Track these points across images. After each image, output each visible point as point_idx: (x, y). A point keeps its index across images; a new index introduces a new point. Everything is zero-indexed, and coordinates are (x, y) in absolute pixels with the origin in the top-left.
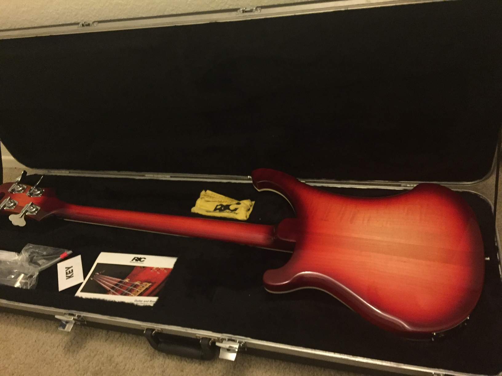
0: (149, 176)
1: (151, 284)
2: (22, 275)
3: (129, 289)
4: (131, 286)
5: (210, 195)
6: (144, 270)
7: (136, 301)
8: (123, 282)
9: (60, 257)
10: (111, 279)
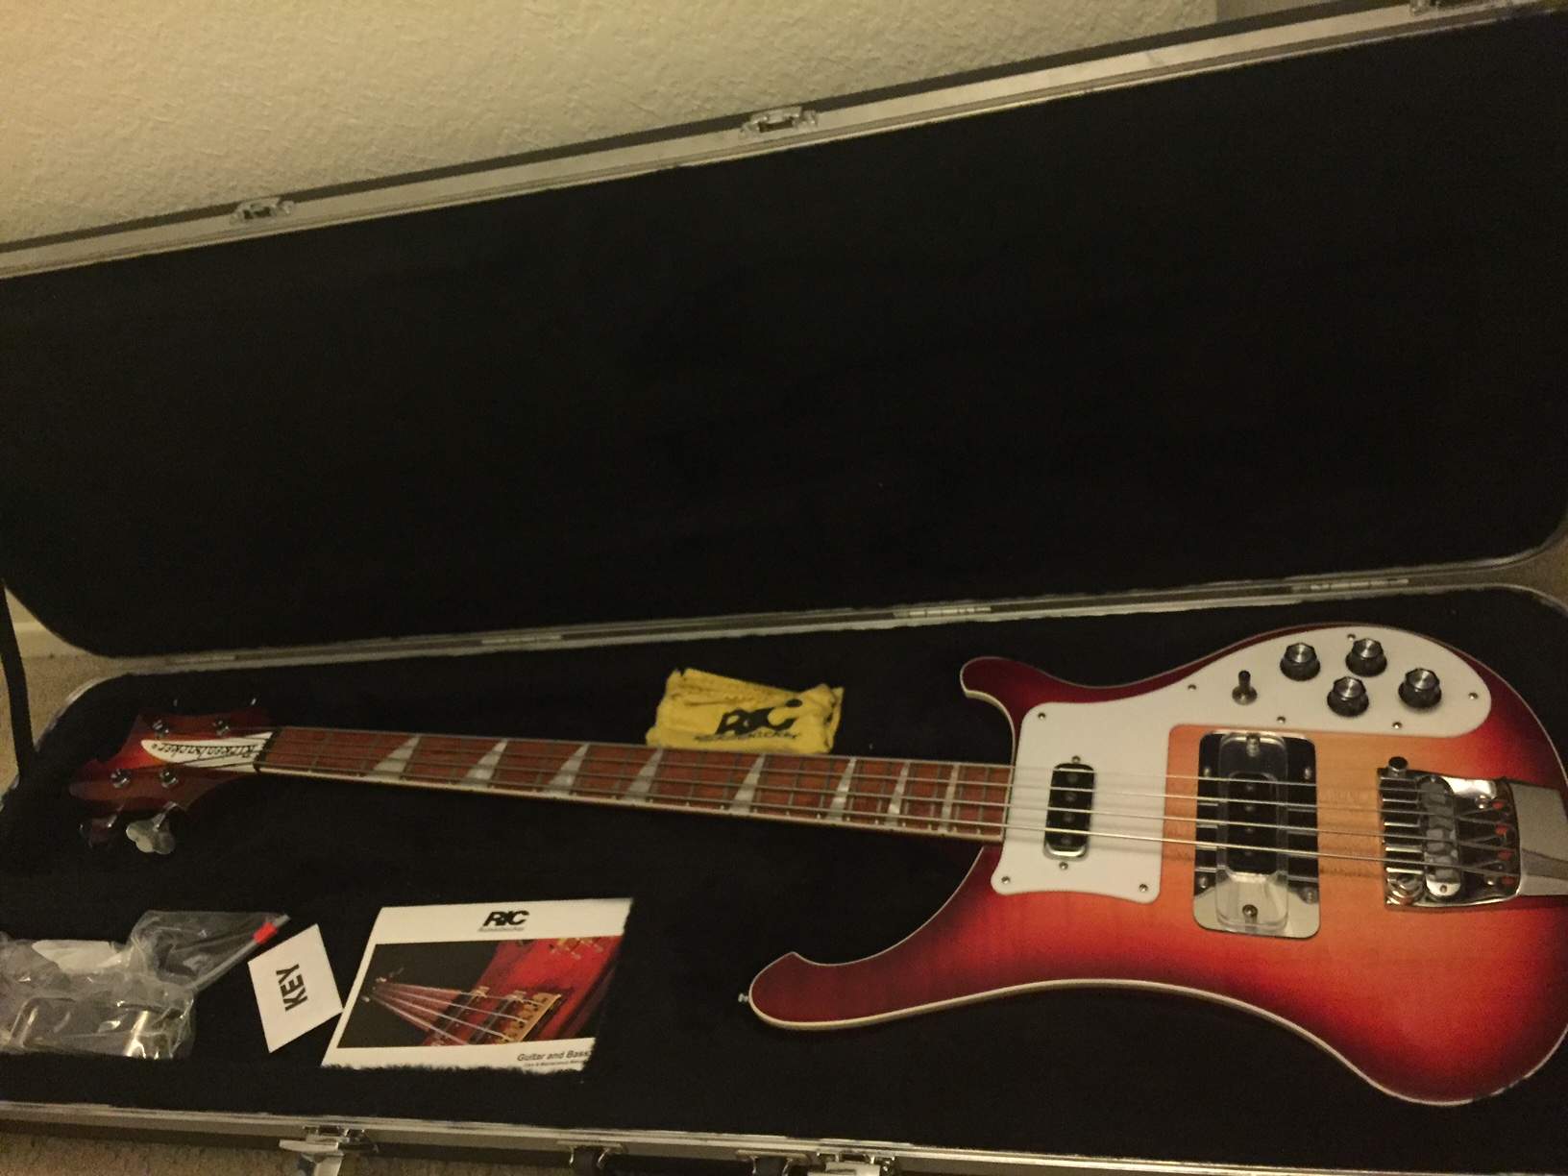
0: (494, 642)
1: (559, 996)
2: (144, 1016)
3: (493, 1022)
4: (498, 1009)
5: (699, 684)
6: (529, 950)
7: (521, 1058)
8: (470, 997)
9: (251, 938)
10: (431, 995)
